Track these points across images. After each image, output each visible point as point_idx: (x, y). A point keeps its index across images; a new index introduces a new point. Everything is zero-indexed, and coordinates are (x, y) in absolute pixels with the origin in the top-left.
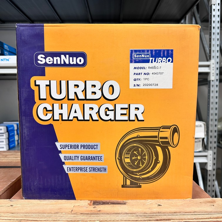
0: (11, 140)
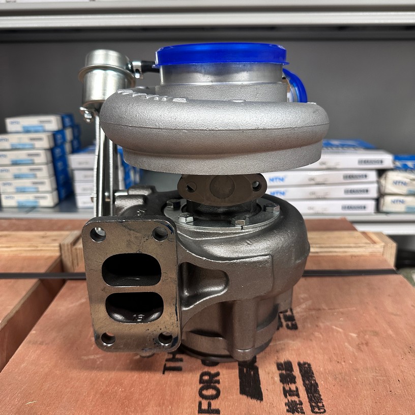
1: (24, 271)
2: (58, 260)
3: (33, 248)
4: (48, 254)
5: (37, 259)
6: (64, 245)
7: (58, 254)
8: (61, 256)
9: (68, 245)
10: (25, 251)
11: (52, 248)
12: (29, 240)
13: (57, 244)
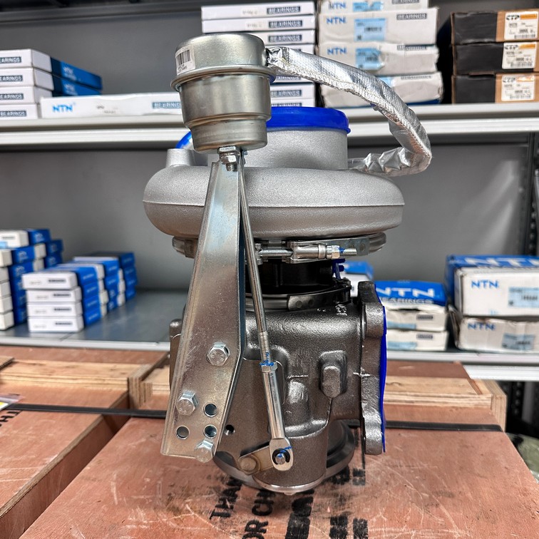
0: (89, 305)
1: (87, 406)
2: (125, 396)
3: (100, 382)
4: (115, 389)
5: (102, 393)
6: (132, 379)
7: (125, 389)
8: (128, 391)
9: (136, 380)
10: (92, 384)
11: (120, 383)
12: (97, 372)
13: (126, 379)
